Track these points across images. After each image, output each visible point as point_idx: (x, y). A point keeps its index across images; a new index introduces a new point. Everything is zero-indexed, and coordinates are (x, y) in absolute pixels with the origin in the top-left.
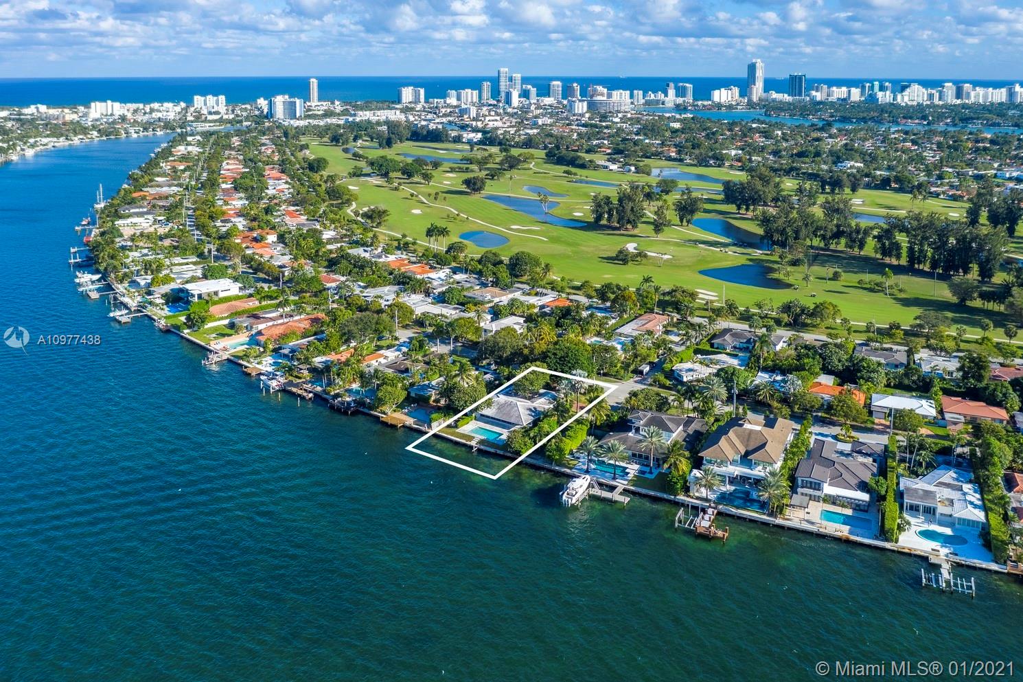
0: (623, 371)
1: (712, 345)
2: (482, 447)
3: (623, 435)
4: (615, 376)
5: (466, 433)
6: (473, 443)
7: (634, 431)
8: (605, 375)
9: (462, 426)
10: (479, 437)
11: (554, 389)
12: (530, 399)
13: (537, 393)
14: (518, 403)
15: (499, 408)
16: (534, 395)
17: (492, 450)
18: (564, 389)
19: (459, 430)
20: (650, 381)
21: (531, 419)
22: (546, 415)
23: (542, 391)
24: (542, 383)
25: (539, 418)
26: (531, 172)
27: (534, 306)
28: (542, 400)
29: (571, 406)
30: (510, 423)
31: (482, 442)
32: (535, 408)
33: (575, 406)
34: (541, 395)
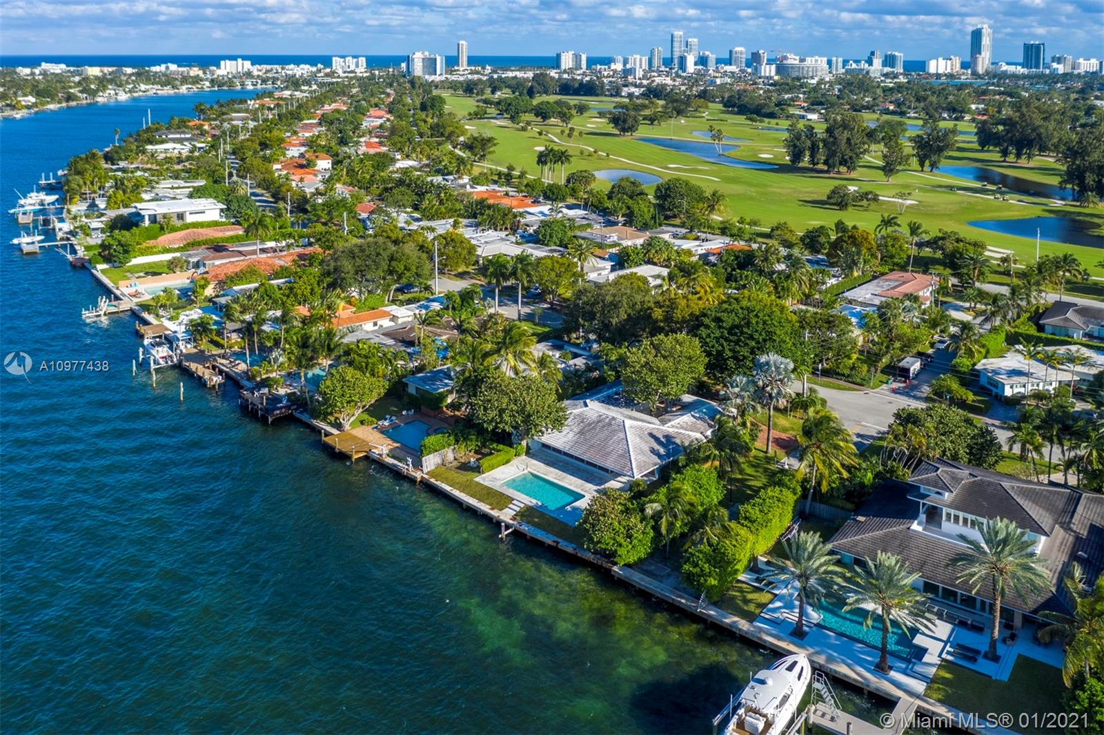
0: (865, 368)
1: (1041, 328)
2: (525, 528)
3: (897, 527)
4: (847, 378)
5: (496, 486)
6: (506, 515)
7: (923, 517)
8: (826, 373)
9: (492, 468)
10: (524, 500)
11: (714, 396)
12: (659, 414)
13: (676, 402)
14: (628, 423)
15: (581, 433)
16: (669, 407)
17: (548, 539)
18: (738, 396)
19: (485, 479)
20: (926, 390)
21: (653, 463)
22: (693, 455)
23: (688, 398)
24: (688, 379)
25: (675, 463)
26: (704, 120)
27: (689, 253)
28: (687, 418)
29: (754, 437)
30: (606, 470)
31: (528, 514)
32: (668, 437)
33: (762, 436)
34: (686, 408)
